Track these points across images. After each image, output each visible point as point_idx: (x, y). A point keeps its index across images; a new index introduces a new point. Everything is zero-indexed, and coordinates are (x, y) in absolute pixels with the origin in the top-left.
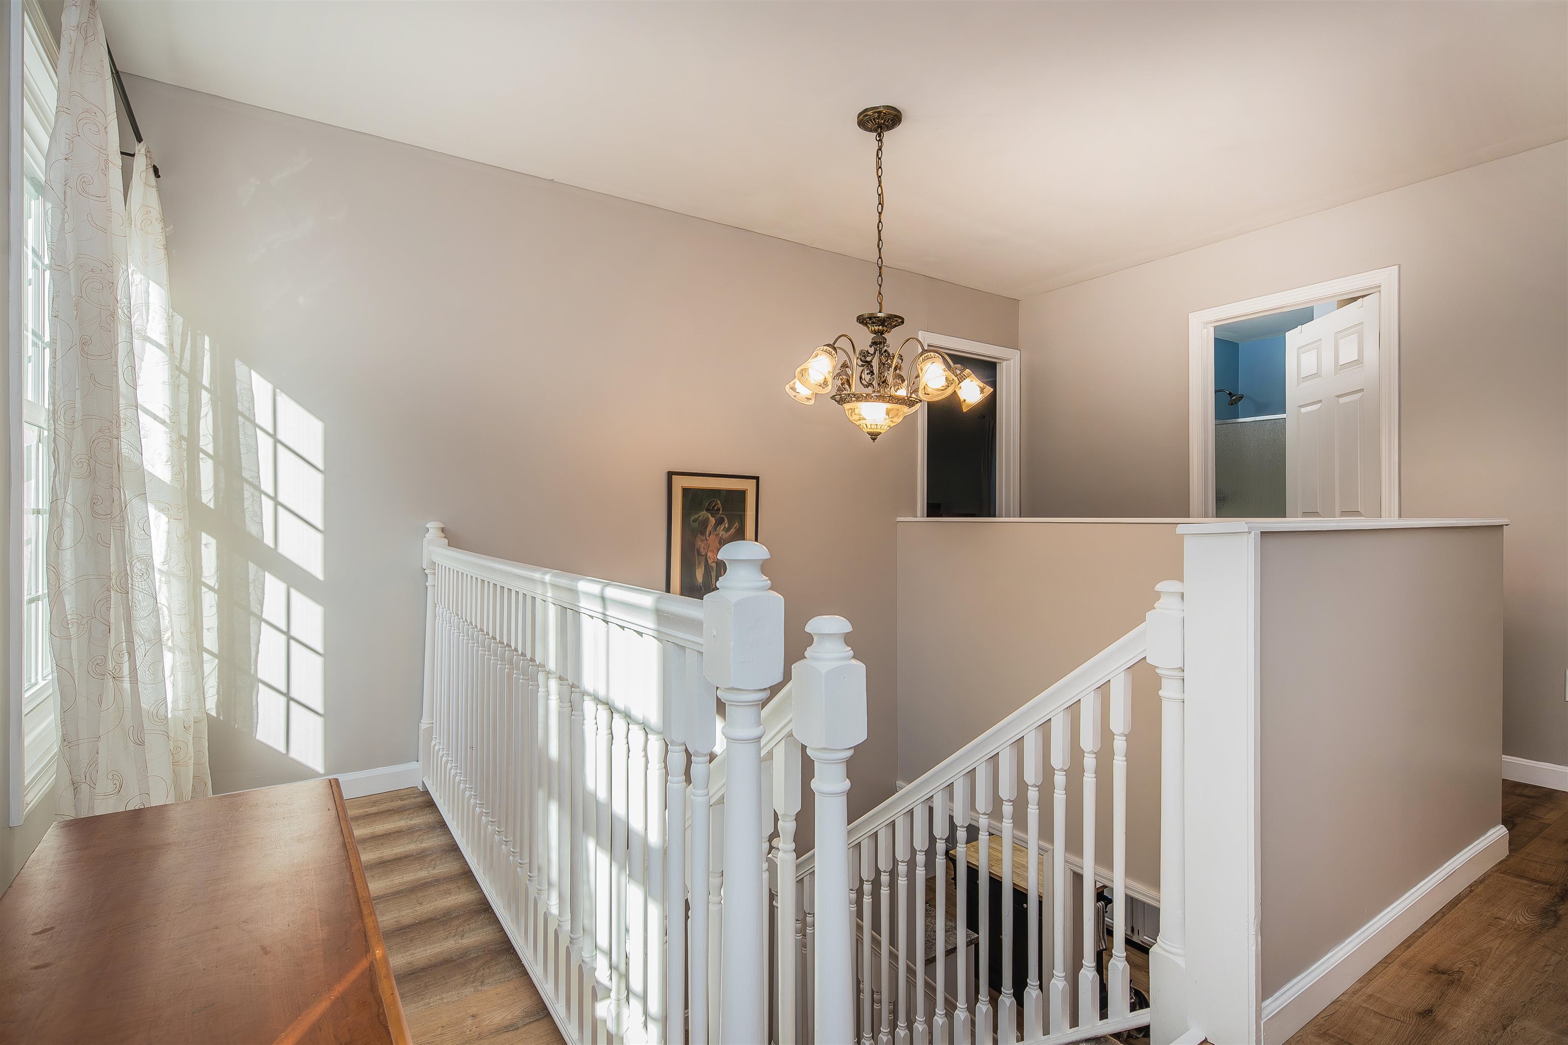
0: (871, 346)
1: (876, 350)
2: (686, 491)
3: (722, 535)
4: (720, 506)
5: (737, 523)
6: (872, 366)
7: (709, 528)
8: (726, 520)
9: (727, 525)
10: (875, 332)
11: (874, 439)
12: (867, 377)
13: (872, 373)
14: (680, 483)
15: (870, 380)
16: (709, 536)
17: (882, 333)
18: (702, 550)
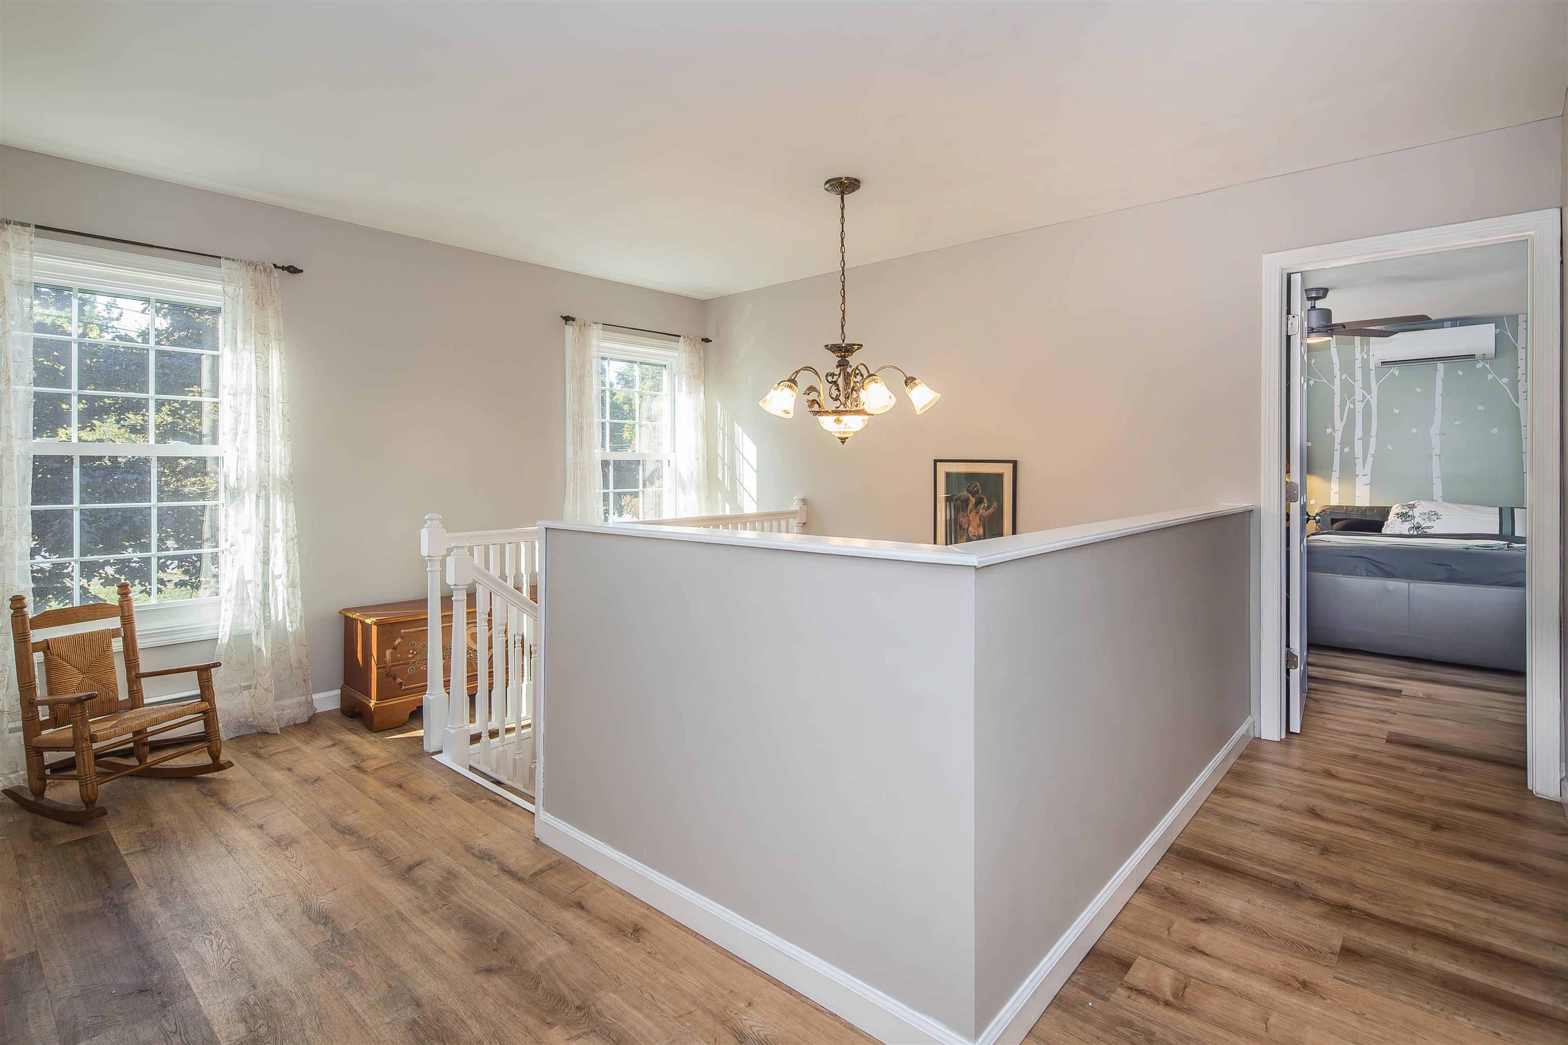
0: (837, 367)
1: (841, 370)
2: (948, 475)
3: (982, 512)
4: (979, 487)
5: (995, 503)
6: (838, 385)
7: (970, 506)
8: (985, 500)
9: (986, 504)
10: (841, 356)
11: (843, 443)
12: (835, 393)
13: (838, 389)
14: (943, 468)
15: (837, 395)
16: (970, 514)
17: (845, 357)
18: (964, 525)
